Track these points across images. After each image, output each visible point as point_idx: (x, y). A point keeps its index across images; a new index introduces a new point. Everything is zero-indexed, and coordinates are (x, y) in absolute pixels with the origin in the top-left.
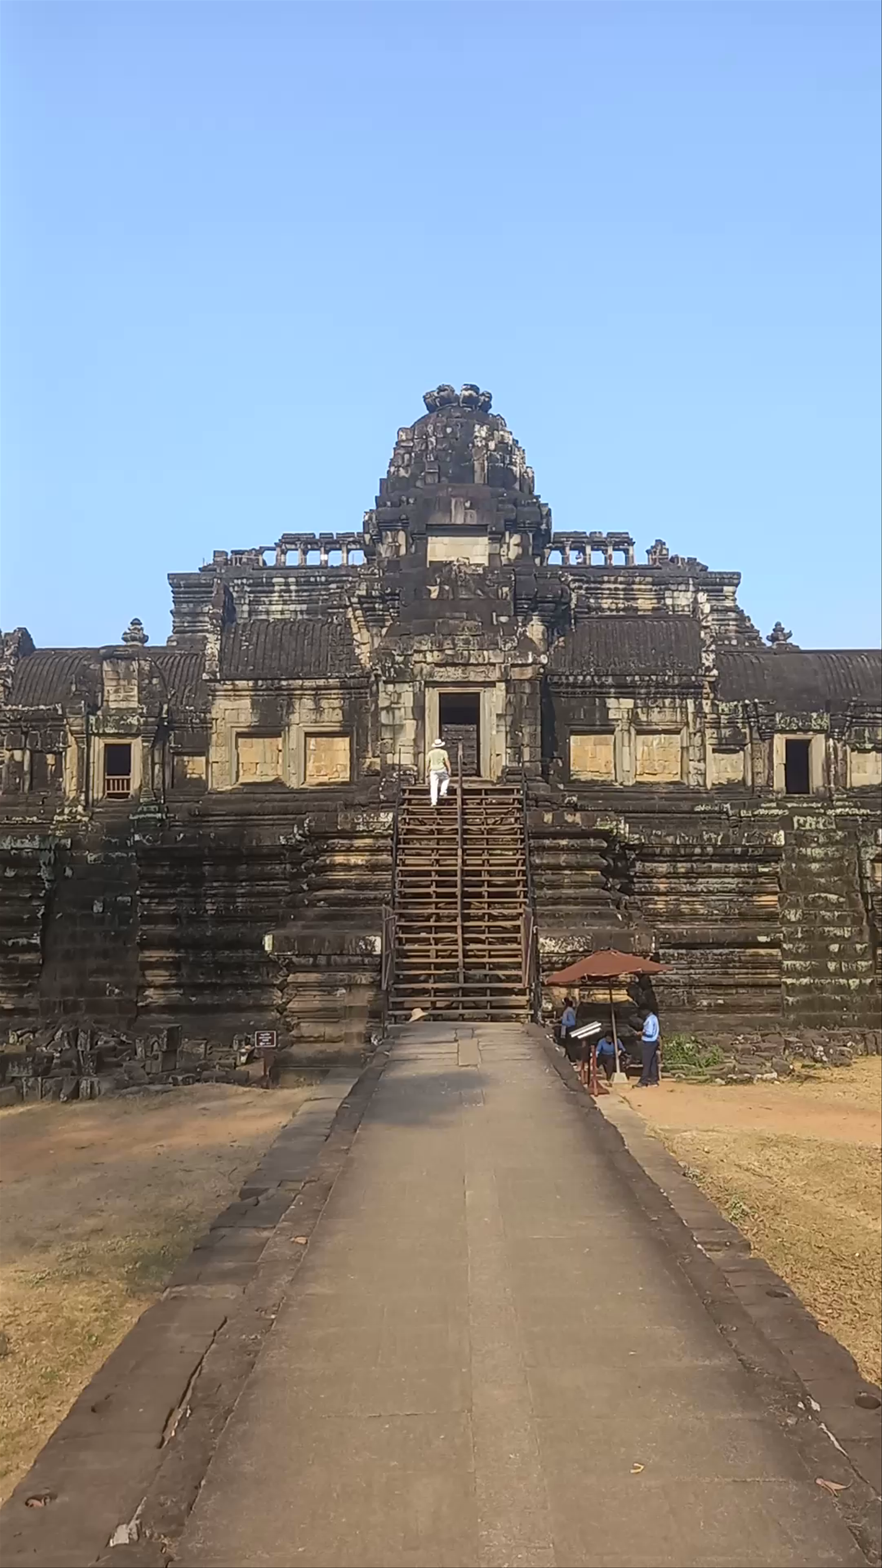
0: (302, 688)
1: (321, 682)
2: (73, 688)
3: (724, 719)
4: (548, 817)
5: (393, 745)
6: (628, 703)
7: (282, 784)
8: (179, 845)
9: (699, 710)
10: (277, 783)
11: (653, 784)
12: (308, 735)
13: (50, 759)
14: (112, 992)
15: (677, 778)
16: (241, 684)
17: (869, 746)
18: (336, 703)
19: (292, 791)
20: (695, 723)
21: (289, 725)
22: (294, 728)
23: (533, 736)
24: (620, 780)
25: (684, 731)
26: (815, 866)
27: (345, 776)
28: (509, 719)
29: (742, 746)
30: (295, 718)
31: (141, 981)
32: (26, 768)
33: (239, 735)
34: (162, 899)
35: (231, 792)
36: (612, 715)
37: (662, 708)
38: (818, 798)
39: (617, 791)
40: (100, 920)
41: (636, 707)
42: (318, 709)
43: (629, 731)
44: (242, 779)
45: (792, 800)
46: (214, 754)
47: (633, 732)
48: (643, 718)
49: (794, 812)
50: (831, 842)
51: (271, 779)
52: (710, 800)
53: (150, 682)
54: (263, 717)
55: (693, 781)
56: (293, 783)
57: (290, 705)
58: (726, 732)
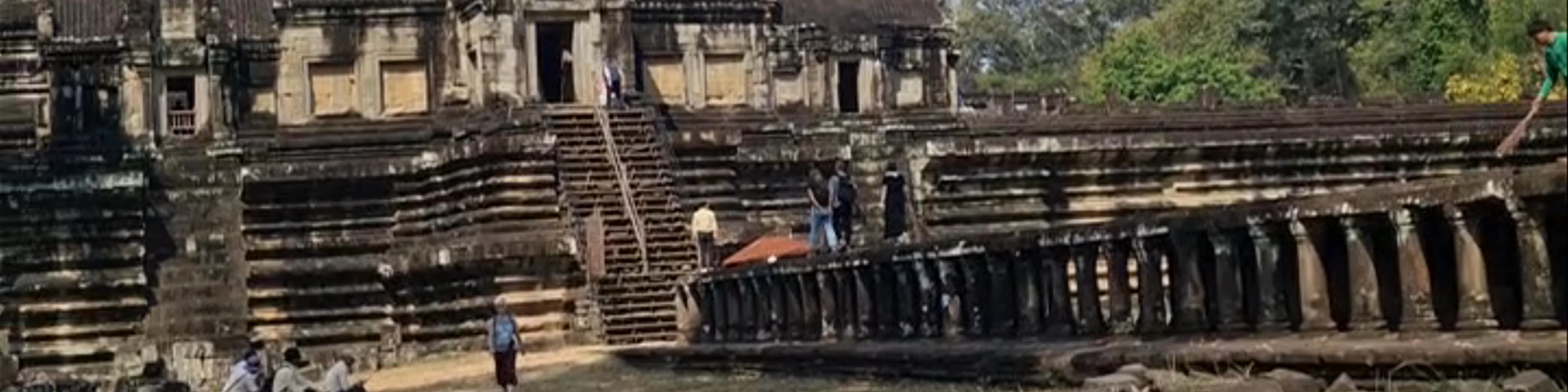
0: (375, 16)
1: (396, 10)
2: (126, 18)
3: (783, 43)
4: (687, 137)
5: (496, 74)
6: (696, 28)
7: (358, 116)
8: (289, 178)
9: (760, 36)
10: (351, 115)
11: (721, 107)
12: (383, 64)
13: (103, 95)
14: (222, 330)
15: (742, 101)
16: (314, 13)
17: (909, 66)
18: (410, 30)
19: (369, 122)
20: (757, 48)
21: (362, 54)
22: (368, 57)
23: (627, 63)
24: (691, 103)
25: (748, 56)
26: (871, 180)
27: (421, 106)
28: (605, 47)
29: (799, 68)
30: (368, 46)
31: (249, 317)
32: (78, 104)
33: (311, 65)
34: (266, 234)
35: (308, 125)
36: (681, 39)
37: (726, 33)
38: (867, 116)
39: (688, 114)
40: (196, 260)
41: (703, 31)
42: (392, 37)
43: (697, 56)
44: (320, 111)
45: (846, 118)
46: (283, 85)
47: (702, 57)
48: (710, 42)
49: (850, 129)
50: (882, 157)
51: (343, 110)
52: (774, 121)
53: (209, 10)
54: (336, 45)
55: (758, 103)
56: (371, 114)
57: (363, 34)
58: (785, 55)
